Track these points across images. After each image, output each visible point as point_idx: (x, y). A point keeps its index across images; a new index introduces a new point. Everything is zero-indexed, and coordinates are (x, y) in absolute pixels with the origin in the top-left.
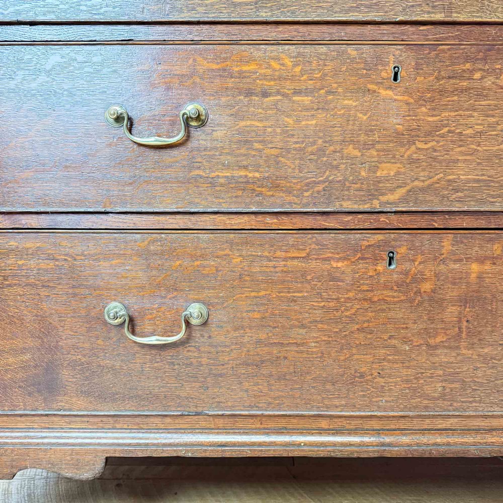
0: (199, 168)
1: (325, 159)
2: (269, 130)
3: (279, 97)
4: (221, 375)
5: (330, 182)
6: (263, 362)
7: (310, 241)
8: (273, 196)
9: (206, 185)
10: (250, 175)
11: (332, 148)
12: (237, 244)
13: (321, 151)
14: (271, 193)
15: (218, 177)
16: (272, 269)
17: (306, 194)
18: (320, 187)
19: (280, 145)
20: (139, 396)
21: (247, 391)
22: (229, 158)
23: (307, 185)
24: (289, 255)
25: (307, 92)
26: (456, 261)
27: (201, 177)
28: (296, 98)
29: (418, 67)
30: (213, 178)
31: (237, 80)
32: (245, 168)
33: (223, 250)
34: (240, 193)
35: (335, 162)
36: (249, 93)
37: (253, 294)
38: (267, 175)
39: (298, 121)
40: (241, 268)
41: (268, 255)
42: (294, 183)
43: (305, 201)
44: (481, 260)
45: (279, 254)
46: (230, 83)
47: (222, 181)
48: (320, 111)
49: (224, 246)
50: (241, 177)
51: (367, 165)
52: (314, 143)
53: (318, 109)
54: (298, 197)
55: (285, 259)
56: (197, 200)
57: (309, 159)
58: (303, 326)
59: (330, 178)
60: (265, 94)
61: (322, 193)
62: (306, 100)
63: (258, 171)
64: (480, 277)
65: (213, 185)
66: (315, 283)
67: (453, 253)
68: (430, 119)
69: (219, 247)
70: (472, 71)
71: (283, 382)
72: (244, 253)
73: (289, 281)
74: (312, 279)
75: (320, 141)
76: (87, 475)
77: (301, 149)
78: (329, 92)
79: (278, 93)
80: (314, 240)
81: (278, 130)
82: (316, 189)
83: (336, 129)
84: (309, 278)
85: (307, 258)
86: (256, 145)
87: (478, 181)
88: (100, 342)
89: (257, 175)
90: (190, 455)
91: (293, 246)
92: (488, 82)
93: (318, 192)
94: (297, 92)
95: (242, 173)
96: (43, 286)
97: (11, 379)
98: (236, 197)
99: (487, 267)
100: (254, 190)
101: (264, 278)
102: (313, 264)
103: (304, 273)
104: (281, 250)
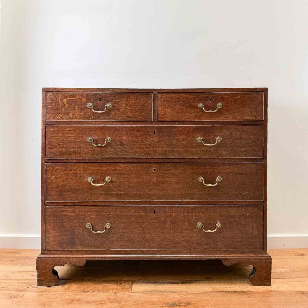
0: (109, 191)
1: (139, 189)
2: (126, 182)
3: (128, 175)
4: (114, 241)
6: (124, 237)
8: (126, 197)
9: (111, 195)
10: (121, 193)
12: (118, 209)
13: (138, 187)
15: (114, 193)
16: (126, 215)
17: (134, 197)
19: (128, 186)
20: (94, 246)
21: (120, 244)
22: (116, 189)
23: (134, 195)
24: (130, 211)
25: (134, 174)
26: (169, 213)
27: (110, 193)
28: (131, 175)
29: (159, 168)
30: (112, 193)
32: (120, 191)
34: (119, 197)
35: (141, 190)
36: (121, 174)
37: (122, 221)
38: (125, 192)
39: (132, 180)
40: (119, 215)
41: (125, 211)
42: (131, 195)
44: (175, 212)
46: (117, 172)
49: (115, 209)
50: (119, 193)
51: (148, 190)
52: (136, 185)
53: (137, 178)
54: (132, 198)
55: (129, 212)
56: (108, 199)
57: (135, 189)
58: (133, 228)
59: (140, 193)
60: (125, 174)
62: (134, 176)
63: (123, 192)
64: (175, 216)
67: (168, 211)
68: (162, 180)
69: (113, 210)
70: (172, 169)
71: (129, 242)
72: (120, 211)
73: (130, 217)
75: (137, 185)
76: (81, 265)
77: (133, 187)
78: (139, 174)
80: (136, 208)
81: (128, 182)
83: (141, 182)
84: (135, 217)
85: (134, 212)
86: (123, 186)
87: (173, 194)
88: (85, 233)
90: (106, 260)
92: (175, 172)
93: (137, 197)
94: (132, 174)
96: (72, 219)
97: (64, 242)
99: (176, 214)
100: (122, 196)
101: (124, 217)
102: (136, 213)
103: (134, 216)
104: (128, 210)
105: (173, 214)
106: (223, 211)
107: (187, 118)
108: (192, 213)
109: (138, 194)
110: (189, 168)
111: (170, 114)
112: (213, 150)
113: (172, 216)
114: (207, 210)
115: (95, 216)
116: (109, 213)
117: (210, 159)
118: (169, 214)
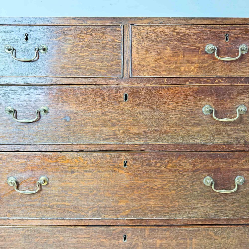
1: (97, 198)
2: (75, 186)
3: (78, 173)
5: (100, 207)
7: (91, 231)
8: (76, 213)
9: (49, 208)
10: (67, 204)
11: (100, 193)
12: (62, 232)
13: (96, 194)
14: (75, 212)
15: (53, 205)
16: (76, 242)
17: (90, 212)
18: (96, 209)
19: (79, 192)
22: (58, 197)
23: (90, 208)
24: (83, 236)
25: (89, 171)
26: (151, 239)
27: (46, 205)
28: (85, 174)
29: (134, 161)
30: (51, 205)
31: (61, 167)
32: (65, 201)
33: (56, 234)
34: (62, 211)
35: (101, 199)
36: (66, 172)
38: (73, 204)
39: (86, 183)
40: (63, 242)
41: (74, 236)
42: (85, 208)
43: (89, 215)
44: (161, 238)
45: (79, 236)
46: (58, 168)
47: (55, 206)
48: (95, 179)
49: (56, 233)
50: (63, 205)
51: (114, 200)
52: (93, 191)
53: (94, 178)
54: (86, 213)
55: (81, 238)
56: (45, 214)
57: (91, 198)
59: (99, 206)
60: (72, 172)
61: (96, 212)
62: (89, 174)
63: (70, 203)
64: (161, 245)
65: (51, 208)
66: (94, 248)
67: (150, 235)
68: (139, 182)
69: (54, 233)
70: (156, 163)
72: (65, 236)
73: (83, 247)
74: (93, 246)
75: (95, 191)
77: (88, 194)
78: (99, 171)
79: (78, 171)
80: (93, 230)
81: (78, 186)
82: (94, 210)
83: (102, 186)
84: (91, 246)
85: (91, 237)
86: (69, 193)
87: (159, 207)
89: (69, 204)
91: (85, 233)
92: (162, 168)
93: (95, 211)
95: (63, 203)
98: (61, 213)
99: (164, 241)
100: (68, 210)
101: (73, 246)
102: (93, 240)
103: (89, 244)
104: (80, 234)
105: (159, 241)
106: (244, 235)
107: (185, 71)
108: (191, 239)
109: (97, 207)
110: (186, 161)
111: (154, 65)
112: (231, 129)
113: (156, 244)
114: (216, 234)
115: (22, 244)
116: (46, 239)
117: (224, 146)
118: (151, 241)
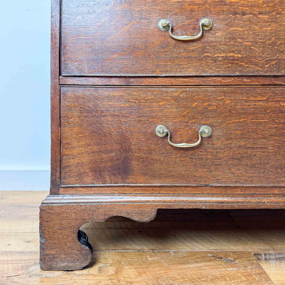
0: (208, 52)
1: (276, 47)
2: (246, 32)
3: (251, 16)
4: (219, 165)
5: (279, 60)
6: (242, 157)
7: (268, 92)
8: (248, 67)
9: (211, 61)
10: (236, 56)
11: (279, 42)
12: (228, 93)
13: (274, 44)
14: (247, 65)
15: (218, 57)
16: (248, 107)
17: (266, 66)
18: (274, 62)
19: (252, 40)
20: (174, 176)
21: (233, 173)
22: (224, 46)
23: (267, 61)
24: (257, 99)
25: (265, 13)
27: (209, 57)
28: (260, 16)
30: (215, 57)
31: (229, 7)
32: (233, 52)
33: (221, 96)
34: (230, 65)
35: (281, 50)
36: (235, 13)
37: (237, 120)
38: (245, 56)
39: (261, 28)
40: (230, 106)
41: (245, 99)
42: (260, 60)
43: (266, 70)
45: (251, 98)
46: (225, 8)
47: (220, 59)
48: (273, 23)
49: (221, 94)
50: (231, 56)
52: (270, 39)
53: (272, 22)
54: (261, 67)
55: (255, 101)
56: (206, 69)
57: (268, 48)
58: (265, 138)
59: (279, 58)
60: (244, 14)
61: (275, 66)
62: (266, 17)
63: (240, 54)
65: (215, 61)
66: (271, 114)
69: (218, 95)
71: (254, 169)
72: (232, 98)
73: (257, 113)
74: (270, 112)
75: (273, 38)
76: (146, 219)
77: (263, 42)
78: (278, 13)
79: (250, 13)
80: (271, 90)
81: (251, 33)
82: (272, 63)
83: (281, 32)
84: (268, 111)
85: (267, 100)
86: (239, 40)
88: (152, 146)
89: (239, 56)
90: (204, 208)
91: (259, 94)
93: (273, 65)
94: (260, 13)
95: (232, 54)
96: (123, 116)
97: (104, 167)
98: (228, 67)
100: (238, 64)
101: (243, 111)
102: (270, 104)
103: (266, 109)
104: (252, 96)
115: (175, 110)
116: (207, 104)
